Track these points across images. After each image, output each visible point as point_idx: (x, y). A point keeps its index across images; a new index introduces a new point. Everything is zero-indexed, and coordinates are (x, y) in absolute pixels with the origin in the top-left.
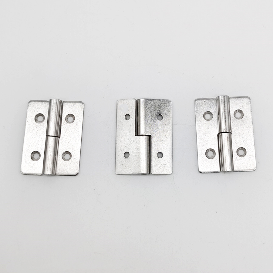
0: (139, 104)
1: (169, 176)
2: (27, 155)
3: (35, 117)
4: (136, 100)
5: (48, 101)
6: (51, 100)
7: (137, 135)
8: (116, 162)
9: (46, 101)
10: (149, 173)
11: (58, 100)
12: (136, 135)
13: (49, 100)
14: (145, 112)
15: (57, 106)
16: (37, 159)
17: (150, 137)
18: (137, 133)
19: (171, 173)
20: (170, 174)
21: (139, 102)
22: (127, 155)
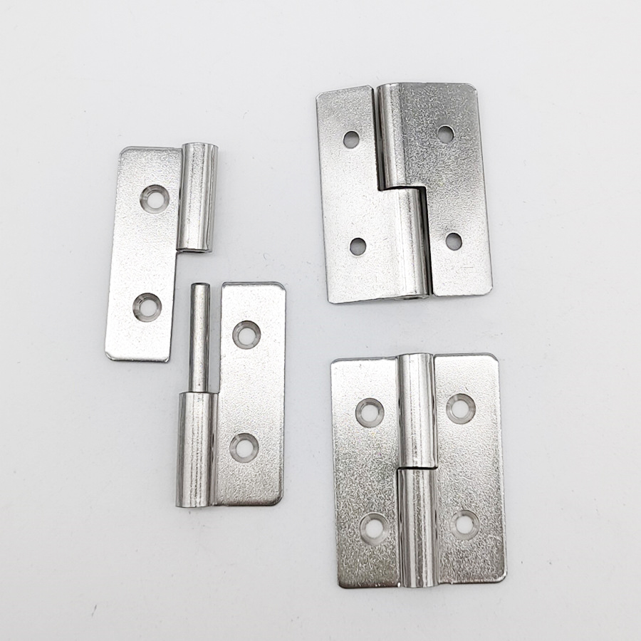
0: (384, 98)
1: (482, 298)
2: (122, 303)
3: (142, 196)
4: (373, 90)
5: (176, 150)
6: (186, 145)
7: (382, 187)
8: (328, 269)
9: (173, 149)
10: (425, 293)
11: (206, 146)
12: (379, 190)
13: (181, 147)
14: (403, 120)
15: (205, 163)
16: (153, 317)
17: (422, 191)
18: (383, 185)
19: (489, 291)
20: (486, 294)
21: (384, 93)
22: (358, 247)
